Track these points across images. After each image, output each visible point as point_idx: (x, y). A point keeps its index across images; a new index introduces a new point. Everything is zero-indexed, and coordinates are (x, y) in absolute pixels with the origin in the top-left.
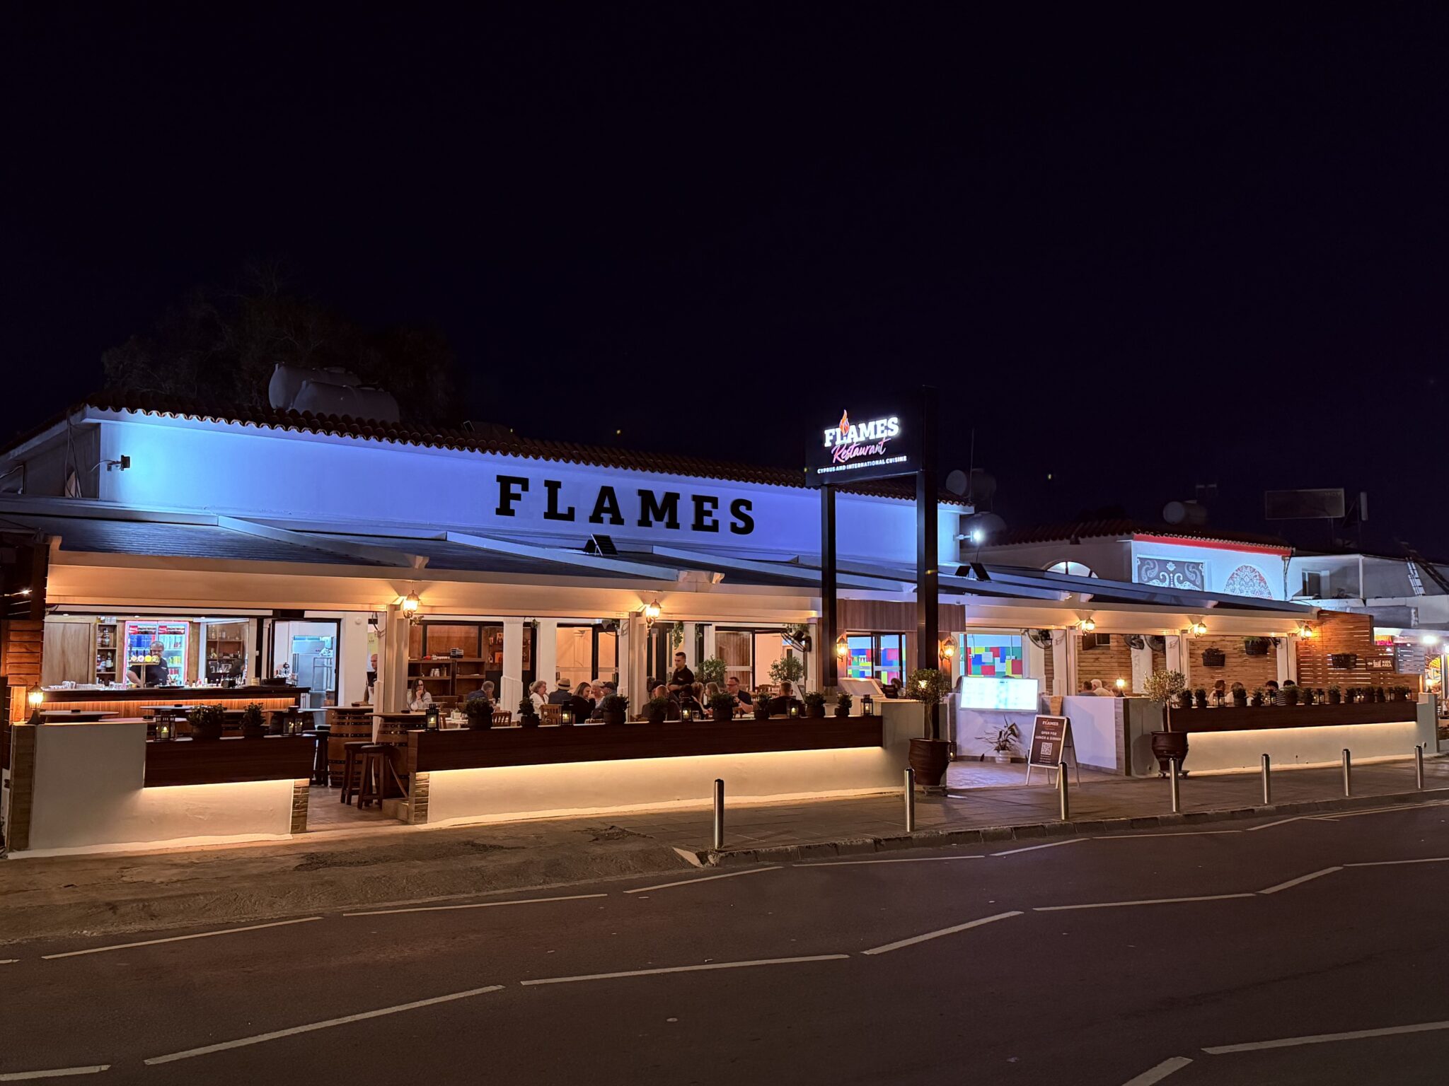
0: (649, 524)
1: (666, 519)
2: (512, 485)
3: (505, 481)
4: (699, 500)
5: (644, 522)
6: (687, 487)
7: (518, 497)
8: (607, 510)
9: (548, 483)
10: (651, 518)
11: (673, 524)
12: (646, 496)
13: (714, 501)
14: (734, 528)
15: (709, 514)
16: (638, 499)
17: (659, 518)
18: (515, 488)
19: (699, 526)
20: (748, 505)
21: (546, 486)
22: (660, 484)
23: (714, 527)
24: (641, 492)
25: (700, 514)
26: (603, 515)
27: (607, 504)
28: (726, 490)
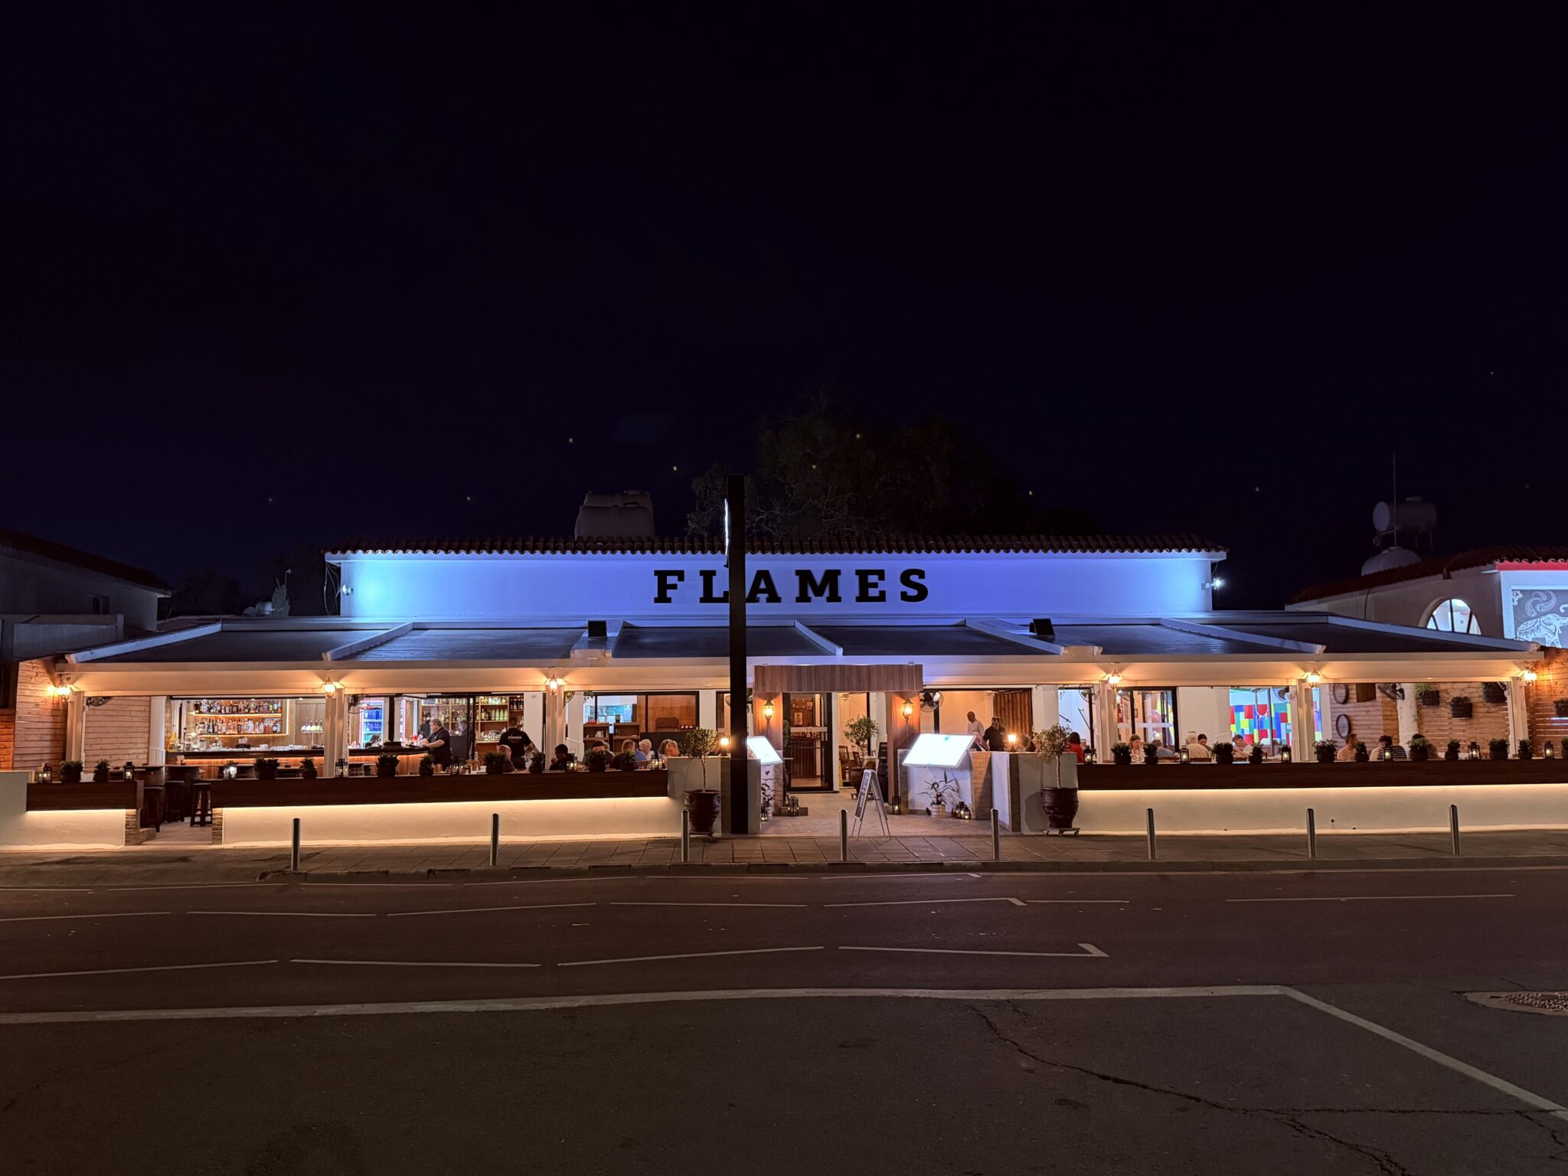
0: (808, 600)
1: (827, 593)
2: (668, 577)
3: (661, 575)
4: (863, 575)
5: (803, 598)
6: (848, 564)
7: (674, 587)
8: (763, 591)
9: (702, 573)
10: (810, 593)
11: (834, 597)
12: (805, 577)
13: (881, 574)
14: (904, 596)
15: (875, 585)
16: (797, 578)
17: (819, 592)
18: (671, 580)
19: (863, 597)
20: (921, 574)
21: (701, 575)
22: (818, 564)
23: (882, 597)
24: (798, 572)
25: (864, 585)
26: (759, 595)
27: (763, 586)
28: (894, 563)
